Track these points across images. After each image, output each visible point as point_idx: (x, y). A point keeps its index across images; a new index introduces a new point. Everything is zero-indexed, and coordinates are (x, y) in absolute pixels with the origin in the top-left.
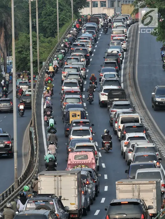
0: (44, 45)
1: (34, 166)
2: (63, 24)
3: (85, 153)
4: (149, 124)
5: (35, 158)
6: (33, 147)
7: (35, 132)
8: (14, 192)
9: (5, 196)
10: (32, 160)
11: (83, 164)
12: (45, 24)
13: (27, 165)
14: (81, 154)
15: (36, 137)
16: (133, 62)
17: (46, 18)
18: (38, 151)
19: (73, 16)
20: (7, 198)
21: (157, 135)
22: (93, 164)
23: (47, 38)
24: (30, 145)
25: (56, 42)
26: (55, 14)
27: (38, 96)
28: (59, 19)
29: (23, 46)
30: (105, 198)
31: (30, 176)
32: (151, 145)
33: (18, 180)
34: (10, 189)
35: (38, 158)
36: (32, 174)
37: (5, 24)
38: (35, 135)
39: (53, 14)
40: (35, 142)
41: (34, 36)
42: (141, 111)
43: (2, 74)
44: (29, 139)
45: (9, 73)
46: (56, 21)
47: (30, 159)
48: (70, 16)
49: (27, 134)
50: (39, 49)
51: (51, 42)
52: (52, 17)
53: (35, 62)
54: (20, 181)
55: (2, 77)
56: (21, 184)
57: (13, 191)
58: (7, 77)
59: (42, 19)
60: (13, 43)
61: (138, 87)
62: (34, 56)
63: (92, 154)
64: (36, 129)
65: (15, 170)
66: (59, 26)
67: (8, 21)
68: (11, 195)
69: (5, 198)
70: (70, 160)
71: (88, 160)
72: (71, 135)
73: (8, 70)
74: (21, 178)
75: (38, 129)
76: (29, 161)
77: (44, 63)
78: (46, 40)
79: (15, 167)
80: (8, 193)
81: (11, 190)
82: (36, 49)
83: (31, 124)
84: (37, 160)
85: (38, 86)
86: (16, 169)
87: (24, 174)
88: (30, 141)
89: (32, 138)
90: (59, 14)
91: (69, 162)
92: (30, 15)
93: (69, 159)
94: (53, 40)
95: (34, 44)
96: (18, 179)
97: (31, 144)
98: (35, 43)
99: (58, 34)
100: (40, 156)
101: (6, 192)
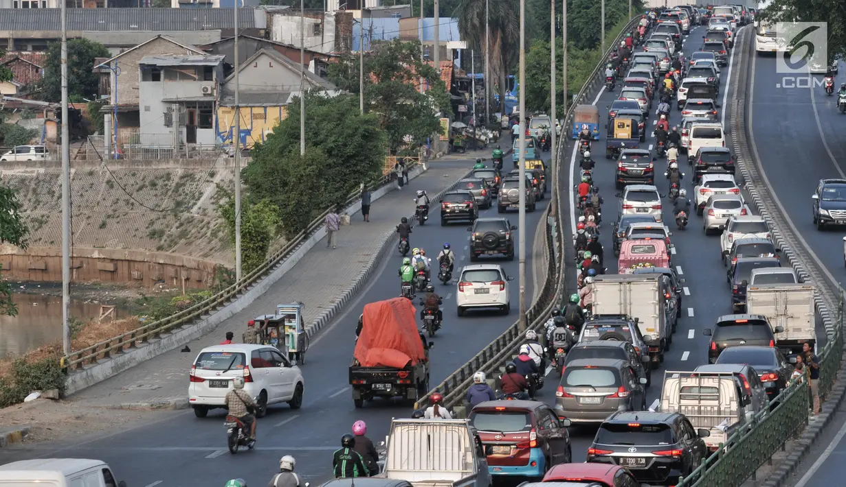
0: (577, 62)
1: (556, 289)
2: (612, 24)
3: (650, 242)
4: (774, 214)
5: (557, 275)
6: (553, 253)
7: (558, 226)
8: (518, 338)
9: (501, 343)
10: (552, 278)
11: (647, 261)
12: (579, 23)
13: (543, 287)
14: (642, 243)
15: (559, 236)
16: (743, 97)
17: (580, 12)
18: (562, 260)
19: (632, 10)
20: (505, 348)
21: (789, 235)
22: (663, 261)
23: (582, 49)
24: (548, 250)
25: (598, 58)
26: (596, 6)
27: (563, 157)
28: (606, 15)
29: (538, 64)
30: (688, 353)
31: (548, 308)
32: (758, 219)
33: (526, 316)
34: (510, 332)
35: (562, 275)
36: (551, 304)
37: (503, 24)
38: (558, 231)
39: (593, 5)
40: (557, 244)
41: (559, 46)
42: (758, 188)
43: (495, 116)
44: (546, 239)
45: (509, 114)
46: (598, 18)
47: (549, 276)
48: (626, 10)
49: (541, 228)
50: (568, 70)
51: (589, 57)
52: (592, 11)
53: (560, 96)
54: (528, 316)
55: (495, 121)
56: (531, 322)
57: (516, 334)
58: (505, 122)
59: (573, 15)
60: (522, 58)
61: (753, 142)
62: (559, 82)
63: (662, 243)
64: (560, 220)
65: (521, 296)
66: (605, 28)
67: (508, 17)
68: (512, 343)
69: (501, 347)
70: (624, 253)
71: (655, 254)
72: (625, 200)
73: (506, 109)
74: (531, 311)
75: (563, 220)
76: (545, 280)
77: (575, 97)
78: (581, 53)
79: (521, 291)
80: (507, 338)
81: (513, 333)
82: (561, 70)
83: (550, 210)
84: (561, 277)
85: (563, 140)
86: (523, 293)
87: (538, 304)
88: (548, 243)
89: (552, 237)
90: (606, 5)
91: (622, 257)
92: (553, 7)
93: (621, 252)
94: (593, 53)
95: (558, 61)
96: (526, 313)
97: (549, 248)
98: (559, 58)
99: (603, 42)
100: (565, 271)
101: (504, 337)
